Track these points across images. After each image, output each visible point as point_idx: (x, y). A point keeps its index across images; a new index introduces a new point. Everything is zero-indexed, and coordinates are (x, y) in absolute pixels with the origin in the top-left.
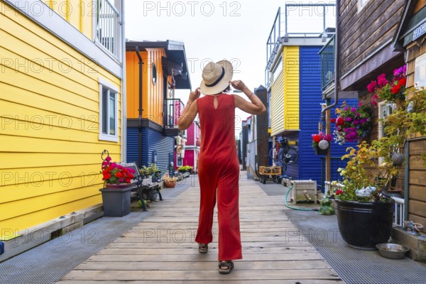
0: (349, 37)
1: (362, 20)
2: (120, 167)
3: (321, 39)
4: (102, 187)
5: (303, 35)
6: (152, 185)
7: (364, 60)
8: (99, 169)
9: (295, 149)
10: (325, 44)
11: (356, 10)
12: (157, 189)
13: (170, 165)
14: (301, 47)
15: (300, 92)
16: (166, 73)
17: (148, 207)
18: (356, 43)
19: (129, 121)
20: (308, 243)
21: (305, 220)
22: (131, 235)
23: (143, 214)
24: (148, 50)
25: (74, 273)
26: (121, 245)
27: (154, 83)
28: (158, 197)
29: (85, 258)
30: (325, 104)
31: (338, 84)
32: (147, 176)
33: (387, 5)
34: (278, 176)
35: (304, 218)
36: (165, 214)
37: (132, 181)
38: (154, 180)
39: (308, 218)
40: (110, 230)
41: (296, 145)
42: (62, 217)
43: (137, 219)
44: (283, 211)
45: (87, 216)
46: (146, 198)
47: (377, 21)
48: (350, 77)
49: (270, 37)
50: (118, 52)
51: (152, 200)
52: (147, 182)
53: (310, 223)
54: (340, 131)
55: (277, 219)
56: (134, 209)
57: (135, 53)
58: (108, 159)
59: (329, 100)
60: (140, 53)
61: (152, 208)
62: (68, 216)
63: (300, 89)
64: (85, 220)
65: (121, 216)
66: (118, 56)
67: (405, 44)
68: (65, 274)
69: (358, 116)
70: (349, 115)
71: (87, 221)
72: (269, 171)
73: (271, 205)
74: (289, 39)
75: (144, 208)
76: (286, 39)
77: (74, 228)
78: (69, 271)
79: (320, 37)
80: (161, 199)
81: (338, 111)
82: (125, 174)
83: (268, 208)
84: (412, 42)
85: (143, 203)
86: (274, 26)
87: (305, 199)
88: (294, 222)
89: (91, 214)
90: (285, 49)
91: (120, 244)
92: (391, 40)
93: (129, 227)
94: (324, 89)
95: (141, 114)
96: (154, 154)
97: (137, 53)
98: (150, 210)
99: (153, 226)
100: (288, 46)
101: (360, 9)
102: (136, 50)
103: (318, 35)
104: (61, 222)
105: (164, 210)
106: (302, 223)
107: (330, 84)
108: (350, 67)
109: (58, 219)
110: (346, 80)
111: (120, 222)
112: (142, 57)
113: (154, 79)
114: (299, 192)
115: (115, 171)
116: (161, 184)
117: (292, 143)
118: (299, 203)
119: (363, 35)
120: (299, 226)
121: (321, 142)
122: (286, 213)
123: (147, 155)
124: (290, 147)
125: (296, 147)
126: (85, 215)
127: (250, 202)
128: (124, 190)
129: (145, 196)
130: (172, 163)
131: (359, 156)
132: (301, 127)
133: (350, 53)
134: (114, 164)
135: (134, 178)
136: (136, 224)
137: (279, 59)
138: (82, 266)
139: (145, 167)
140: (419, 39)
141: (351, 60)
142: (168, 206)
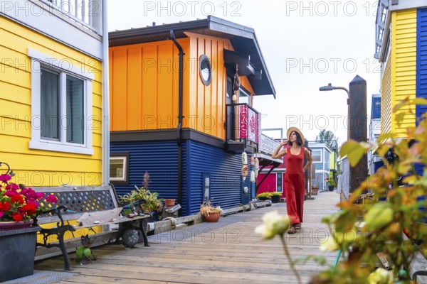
14: (422, 10)
24: (192, 36)
51: (128, 245)
74: (400, 2)
80: (146, 244)
90: (394, 16)
96: (203, 175)
97: (174, 39)
100: (398, 11)
102: (172, 35)
112: (181, 46)
123: (189, 178)
130: (245, 189)
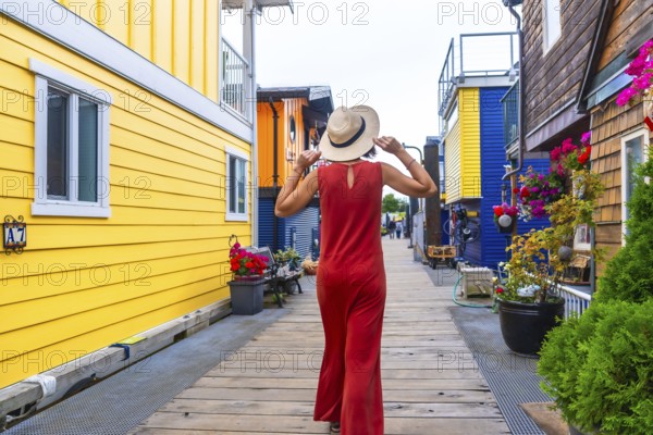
0: (535, 84)
1: (548, 66)
2: (250, 255)
3: (508, 78)
4: (229, 279)
5: (484, 74)
6: (289, 274)
7: (551, 117)
8: (226, 256)
9: (476, 223)
10: (512, 84)
11: (541, 53)
12: (296, 278)
13: (314, 244)
14: (483, 90)
15: (482, 148)
16: (307, 126)
17: (285, 302)
18: (542, 94)
19: (261, 190)
20: (466, 349)
21: (472, 321)
22: (264, 338)
23: (279, 312)
24: (285, 101)
25: (204, 380)
26: (253, 350)
27: (292, 141)
28: (297, 289)
29: (214, 364)
30: (510, 166)
31: (523, 143)
32: (284, 263)
33: (575, 52)
34: (453, 259)
35: (471, 317)
36: (305, 311)
37: (265, 271)
38: (292, 269)
39: (476, 317)
40: (240, 332)
41: (478, 216)
42: (186, 317)
43: (272, 318)
44: (449, 308)
45: (213, 314)
46: (282, 291)
47: (564, 70)
48: (536, 135)
49: (442, 75)
50: (248, 111)
51: (290, 293)
52: (284, 271)
53: (476, 325)
54: (525, 204)
55: (438, 318)
56: (267, 305)
57: (267, 104)
58: (237, 245)
59: (514, 162)
60: (275, 104)
61: (290, 303)
62: (192, 316)
63: (482, 144)
64: (211, 319)
65: (252, 314)
66: (248, 116)
67: (589, 107)
68: (195, 381)
69: (547, 185)
70: (536, 185)
71: (213, 321)
72: (440, 253)
73: (435, 300)
74: (466, 80)
75: (279, 304)
76: (462, 79)
77: (200, 329)
78: (199, 378)
79: (507, 75)
80: (300, 292)
81: (522, 179)
82: (257, 263)
83: (430, 304)
84: (595, 107)
85: (278, 296)
86: (446, 62)
87: (478, 293)
88: (459, 323)
89: (218, 312)
90: (461, 92)
91: (251, 348)
92: (574, 99)
93: (261, 328)
94: (508, 148)
95: (276, 181)
96: (292, 231)
97: (271, 105)
98: (287, 307)
99: (290, 326)
100: (464, 89)
101: (546, 52)
102: (270, 101)
103: (503, 73)
104: (186, 323)
105: (303, 306)
106: (466, 325)
107: (515, 141)
108: (537, 124)
109: (182, 320)
110: (532, 138)
111: (252, 322)
112: (277, 109)
113: (292, 134)
114: (471, 284)
115: (245, 260)
116: (301, 272)
117: (472, 214)
118: (471, 297)
119: (550, 85)
120: (462, 329)
121: (502, 217)
122: (452, 311)
123: (284, 234)
124: (469, 219)
125: (477, 219)
126: (211, 313)
127: (410, 296)
128: (255, 283)
129: (281, 288)
130: (316, 241)
131: (526, 247)
132: (482, 193)
133: (536, 105)
134: (244, 251)
135: (268, 268)
136: (269, 324)
137: (453, 105)
138: (212, 372)
139: (280, 252)
140: (602, 103)
141: (537, 114)
142: (309, 300)
